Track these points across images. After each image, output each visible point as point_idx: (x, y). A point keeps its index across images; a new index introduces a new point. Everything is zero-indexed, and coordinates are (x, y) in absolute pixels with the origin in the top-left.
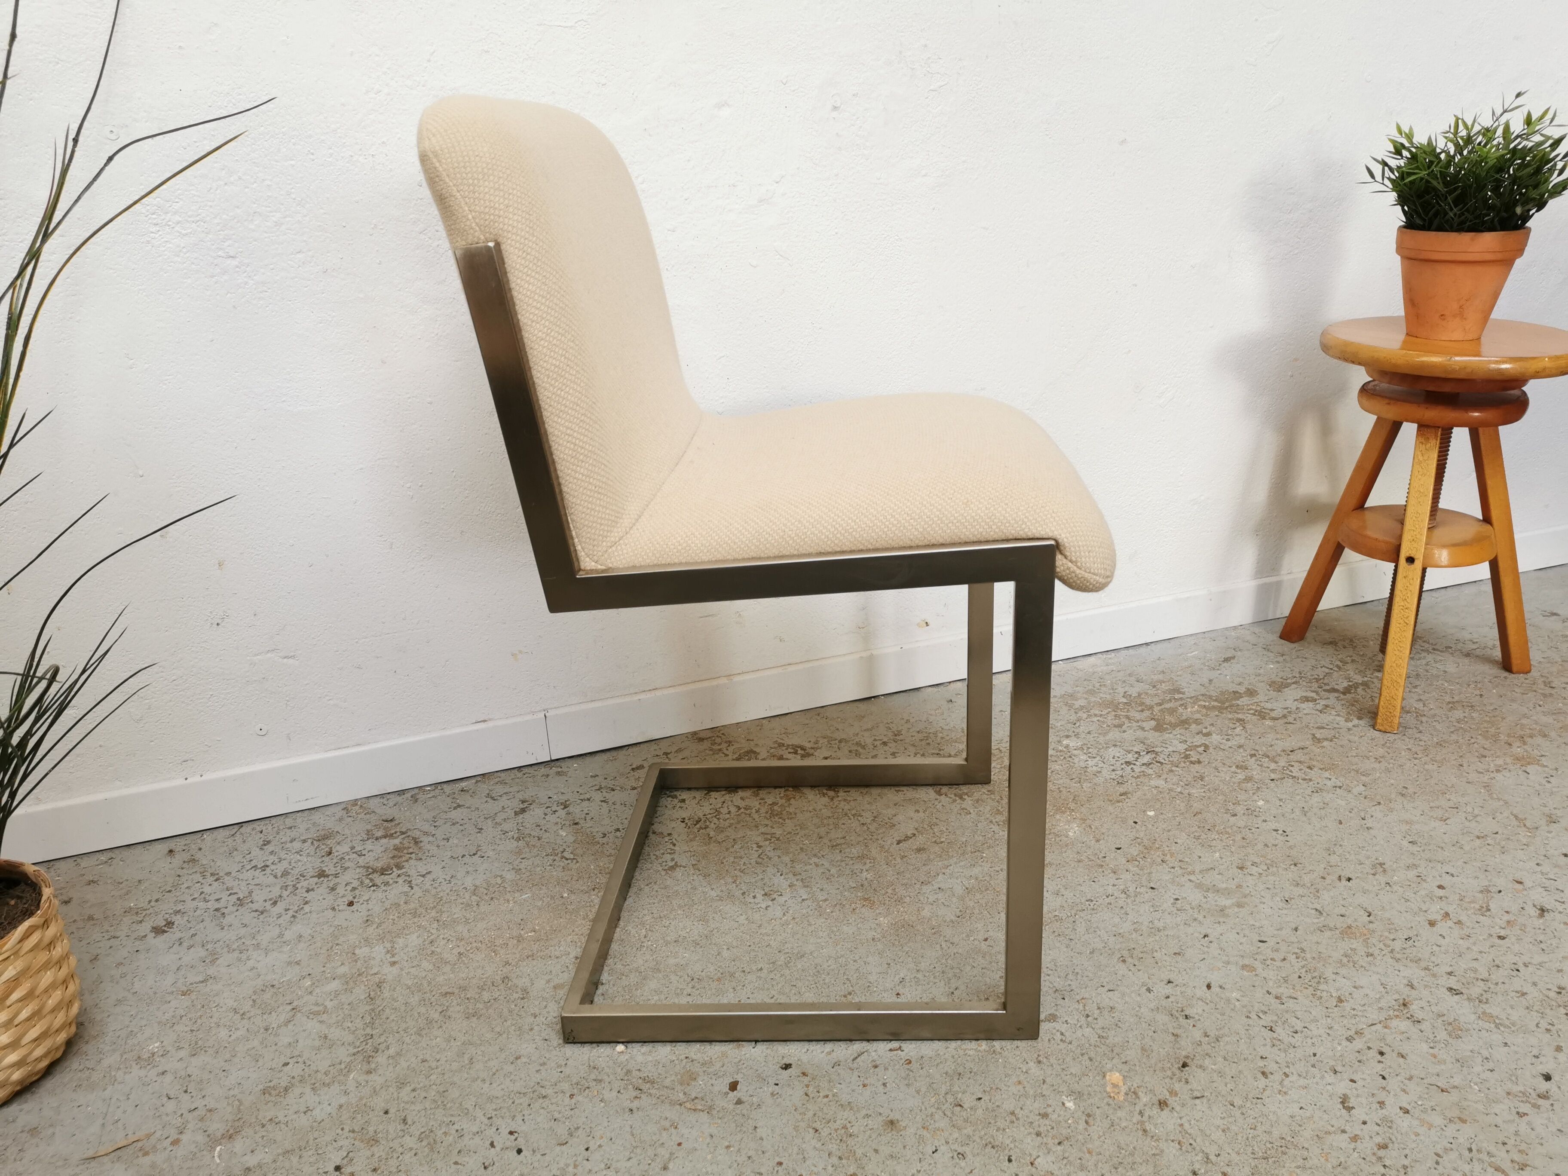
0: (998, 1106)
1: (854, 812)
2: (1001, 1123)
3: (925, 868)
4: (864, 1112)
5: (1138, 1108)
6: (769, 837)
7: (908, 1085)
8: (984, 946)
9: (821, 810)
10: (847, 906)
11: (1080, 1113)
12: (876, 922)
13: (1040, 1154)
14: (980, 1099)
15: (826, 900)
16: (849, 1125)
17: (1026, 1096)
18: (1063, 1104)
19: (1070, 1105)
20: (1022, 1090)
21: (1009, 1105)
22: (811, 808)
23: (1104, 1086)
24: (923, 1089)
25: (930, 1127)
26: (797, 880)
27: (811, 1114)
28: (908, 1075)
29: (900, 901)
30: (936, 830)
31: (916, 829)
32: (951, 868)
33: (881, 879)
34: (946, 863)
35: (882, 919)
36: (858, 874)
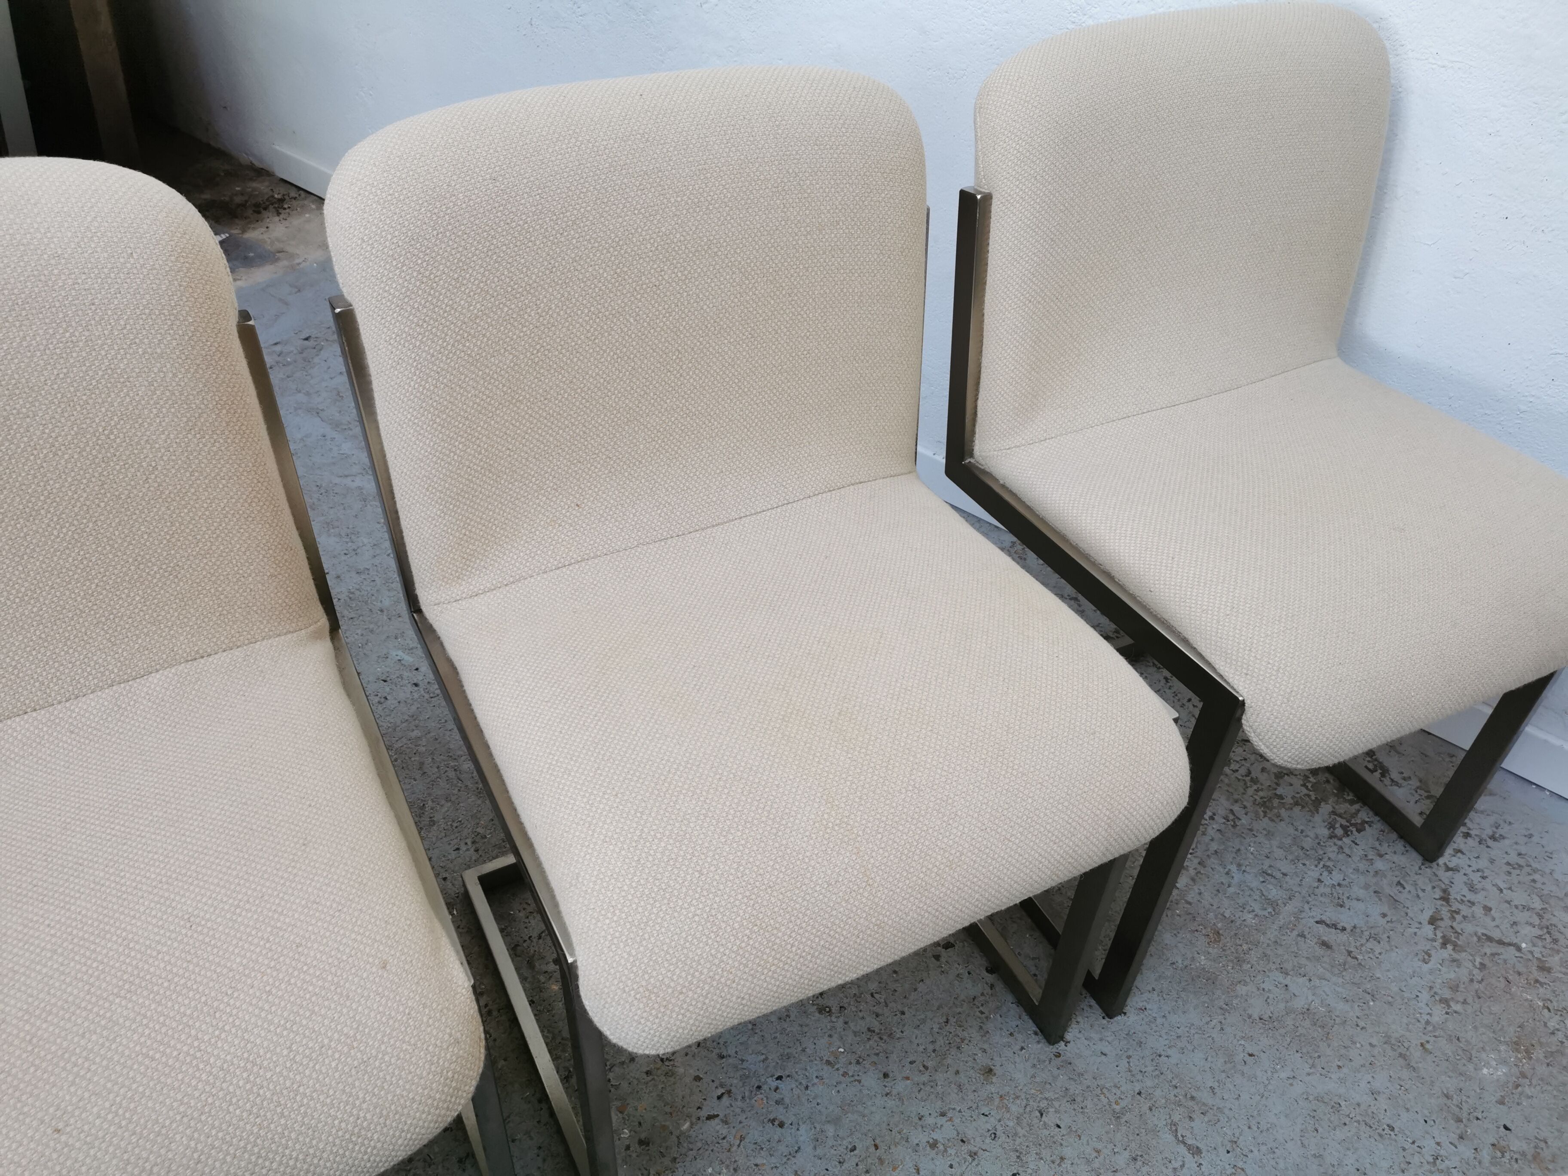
0: (1061, 1145)
1: (1330, 864)
2: (1046, 1153)
3: (1303, 961)
4: (986, 1046)
6: (1231, 817)
7: (1034, 1066)
8: (1241, 1056)
9: (1307, 836)
10: (1196, 924)
12: (1196, 955)
14: (1059, 1127)
15: (1190, 903)
16: (966, 1042)
17: (1088, 1162)
20: (1093, 1156)
21: (1068, 1152)
22: (1300, 828)
25: (1005, 1101)
26: (1195, 869)
27: (959, 1010)
28: (1045, 1061)
29: (1239, 961)
30: (1369, 945)
31: (1355, 927)
32: (1324, 982)
33: (1255, 932)
34: (1328, 975)
35: (1203, 958)
36: (1245, 911)
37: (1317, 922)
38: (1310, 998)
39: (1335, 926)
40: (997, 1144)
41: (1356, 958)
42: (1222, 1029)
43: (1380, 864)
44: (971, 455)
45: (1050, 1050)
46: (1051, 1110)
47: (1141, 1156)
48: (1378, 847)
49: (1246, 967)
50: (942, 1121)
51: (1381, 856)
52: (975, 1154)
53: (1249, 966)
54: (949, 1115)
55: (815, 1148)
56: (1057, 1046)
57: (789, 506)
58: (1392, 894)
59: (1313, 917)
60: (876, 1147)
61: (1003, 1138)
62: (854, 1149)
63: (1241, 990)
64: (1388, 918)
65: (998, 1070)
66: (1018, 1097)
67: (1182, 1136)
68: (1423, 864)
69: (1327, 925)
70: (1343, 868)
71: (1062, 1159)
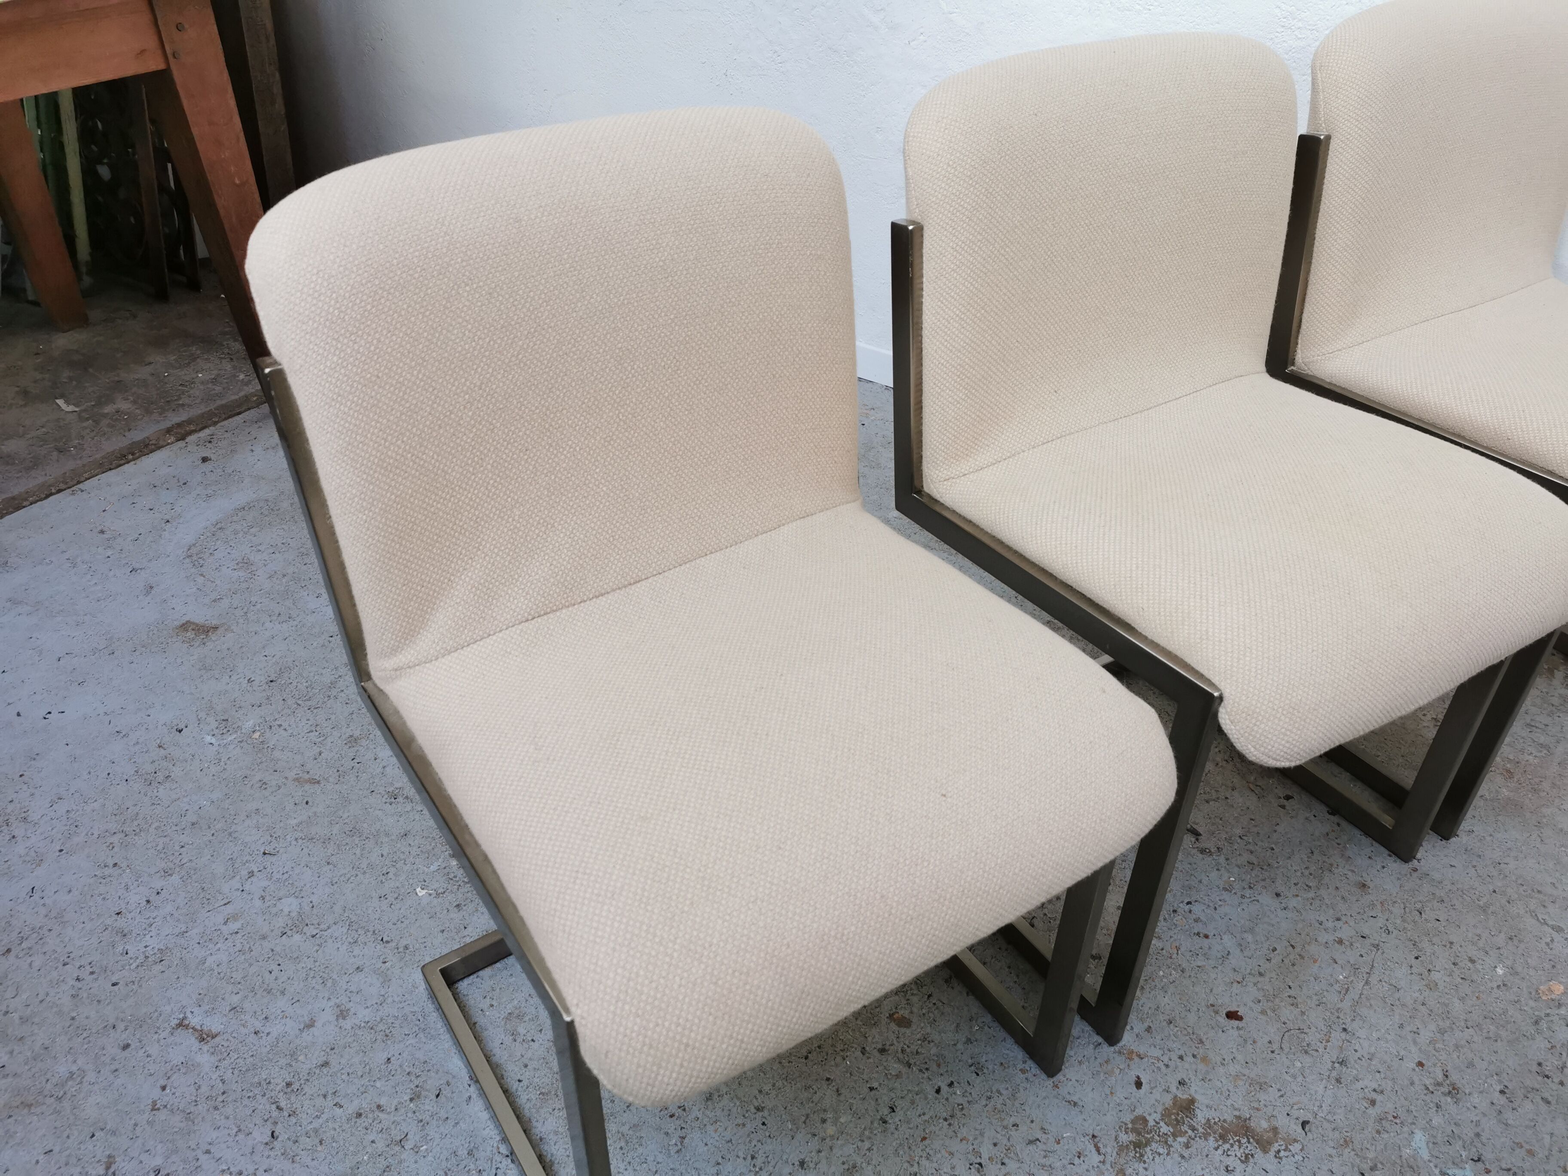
0: (1446, 933)
2: (1436, 940)
4: (1352, 868)
5: (1549, 1011)
7: (1399, 879)
11: (1501, 980)
14: (1438, 920)
16: (1335, 866)
17: (1474, 944)
19: (1500, 971)
20: (1476, 939)
23: (1542, 984)
25: (1386, 906)
27: (1318, 843)
28: (1406, 875)
29: (1536, 790)
33: (1539, 768)
35: (1504, 790)
36: (1525, 754)
40: (1392, 936)
42: (1542, 841)
44: (1293, 364)
45: (1405, 868)
47: (1515, 936)
49: (1543, 794)
50: (1339, 924)
52: (1378, 945)
53: (1545, 793)
54: (1344, 919)
55: (1242, 951)
57: (1198, 393)
60: (1293, 947)
61: (1396, 932)
62: (1275, 950)
63: (1546, 811)
65: (1370, 884)
67: (1543, 919)
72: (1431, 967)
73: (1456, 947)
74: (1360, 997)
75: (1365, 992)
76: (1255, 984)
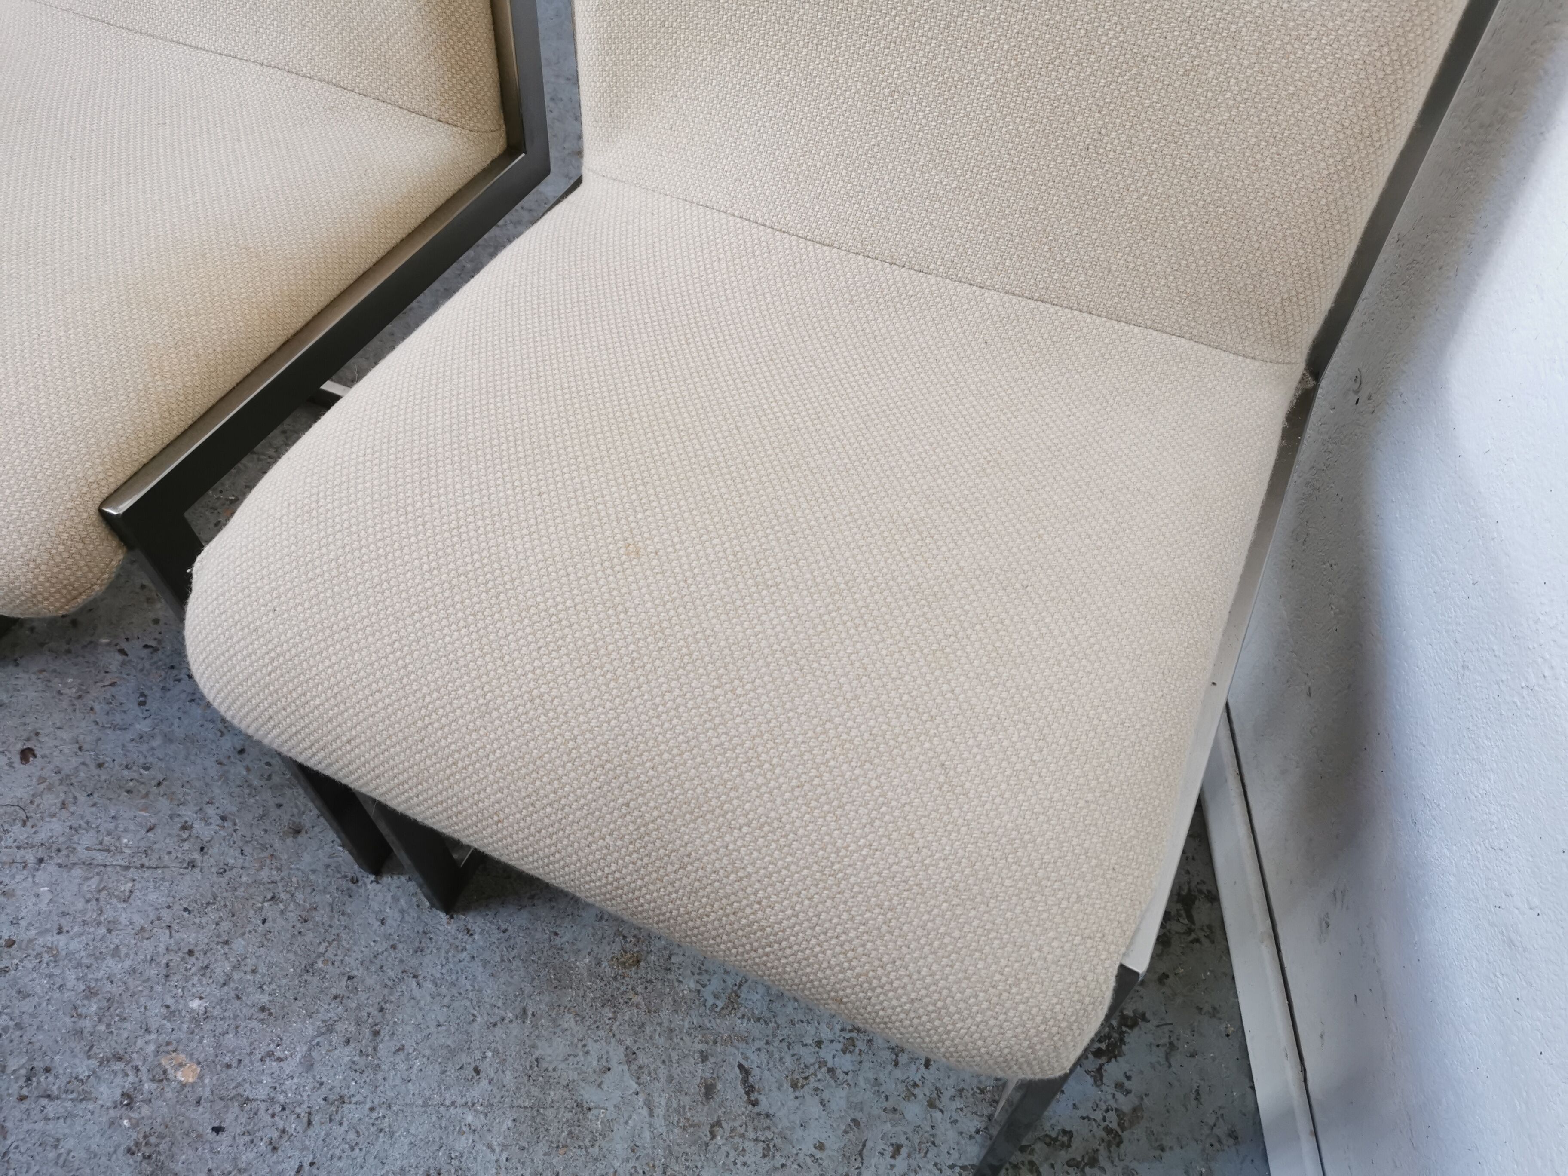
0: (244, 934)
3: (663, 1074)
5: (144, 1069)
7: (328, 866)
8: (468, 1060)
11: (181, 1007)
13: (172, 941)
14: (264, 922)
17: (236, 967)
18: (201, 998)
19: (195, 1004)
20: (245, 969)
21: (238, 944)
23: (190, 1055)
24: (312, 877)
25: (269, 861)
28: (339, 872)
29: (609, 1001)
30: (749, 1145)
31: (767, 1116)
32: (645, 1112)
33: (670, 1000)
34: (660, 1112)
35: (587, 961)
36: (697, 977)
37: (741, 1066)
38: (609, 1105)
39: (750, 1089)
40: (215, 878)
41: (713, 1136)
42: (495, 1025)
43: (914, 1110)
45: (355, 870)
46: (281, 906)
47: (270, 1014)
48: (945, 1098)
49: (608, 1012)
50: (217, 821)
51: (931, 1105)
52: (193, 866)
53: (611, 1015)
54: (226, 824)
55: (132, 740)
56: (366, 874)
58: (869, 1144)
59: (746, 1058)
60: (159, 784)
61: (224, 880)
62: (147, 768)
63: (568, 1021)
64: (818, 1154)
65: (302, 838)
66: (279, 869)
67: (318, 1044)
68: (964, 1168)
69: (745, 1081)
70: (866, 1065)
71: (226, 943)
72: (175, 926)
73: (221, 950)
74: (98, 865)
75: (109, 869)
76: (84, 764)
